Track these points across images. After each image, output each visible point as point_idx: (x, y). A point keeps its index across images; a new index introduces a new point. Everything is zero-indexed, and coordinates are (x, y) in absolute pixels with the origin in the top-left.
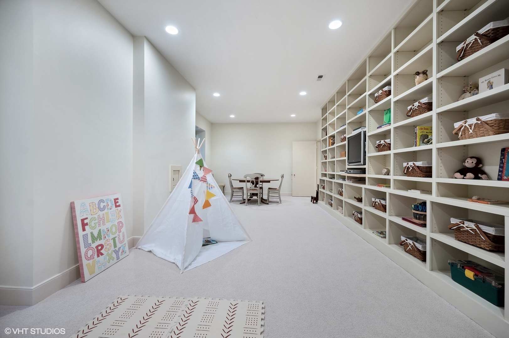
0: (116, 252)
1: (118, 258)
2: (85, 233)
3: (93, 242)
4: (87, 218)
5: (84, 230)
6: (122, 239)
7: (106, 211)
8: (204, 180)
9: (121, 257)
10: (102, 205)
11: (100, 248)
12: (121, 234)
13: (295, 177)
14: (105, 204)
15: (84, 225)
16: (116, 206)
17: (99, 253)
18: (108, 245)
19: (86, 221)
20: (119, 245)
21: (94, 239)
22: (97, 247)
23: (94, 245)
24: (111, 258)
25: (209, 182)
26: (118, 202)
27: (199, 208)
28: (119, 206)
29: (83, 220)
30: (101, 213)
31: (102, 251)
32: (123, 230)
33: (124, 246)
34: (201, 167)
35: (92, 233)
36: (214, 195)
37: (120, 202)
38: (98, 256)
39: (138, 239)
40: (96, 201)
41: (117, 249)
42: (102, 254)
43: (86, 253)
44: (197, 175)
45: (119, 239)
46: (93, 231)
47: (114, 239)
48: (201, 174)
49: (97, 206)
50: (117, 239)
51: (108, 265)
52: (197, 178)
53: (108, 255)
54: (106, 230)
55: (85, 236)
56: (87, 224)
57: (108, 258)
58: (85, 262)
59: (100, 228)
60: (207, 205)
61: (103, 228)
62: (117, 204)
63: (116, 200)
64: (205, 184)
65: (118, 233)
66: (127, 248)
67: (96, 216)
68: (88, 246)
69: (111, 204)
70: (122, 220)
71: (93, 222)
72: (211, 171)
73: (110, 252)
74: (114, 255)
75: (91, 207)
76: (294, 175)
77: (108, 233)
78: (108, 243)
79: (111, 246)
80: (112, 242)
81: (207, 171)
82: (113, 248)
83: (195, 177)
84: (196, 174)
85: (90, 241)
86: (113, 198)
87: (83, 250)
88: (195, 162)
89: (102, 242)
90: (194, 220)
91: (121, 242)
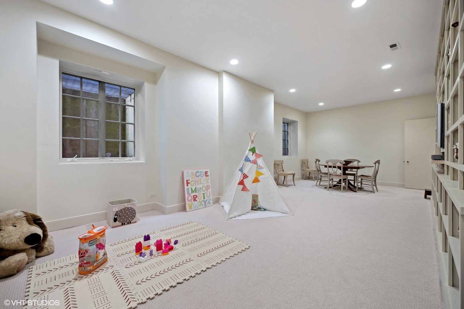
0: (205, 202)
1: (205, 205)
2: (188, 187)
3: (192, 193)
4: (189, 180)
5: (187, 186)
6: (208, 195)
7: (200, 178)
8: (255, 162)
9: (207, 205)
10: (198, 174)
11: (195, 197)
12: (208, 192)
13: (408, 164)
14: (199, 174)
15: (188, 183)
16: (206, 176)
17: (195, 200)
18: (200, 196)
19: (188, 182)
20: (206, 198)
21: (192, 192)
22: (194, 196)
23: (192, 195)
24: (201, 204)
25: (259, 164)
26: (207, 174)
27: (248, 182)
28: (208, 176)
29: (187, 181)
30: (197, 178)
31: (197, 199)
32: (210, 190)
33: (210, 199)
34: (253, 153)
35: (191, 188)
36: (262, 174)
37: (209, 174)
38: (194, 201)
39: (220, 198)
40: (195, 171)
41: (205, 200)
42: (196, 201)
43: (188, 198)
44: (249, 159)
45: (207, 195)
46: (192, 187)
47: (204, 194)
48: (252, 157)
49: (195, 174)
50: (205, 195)
51: (199, 208)
52: (248, 161)
53: (199, 201)
54: (199, 188)
55: (188, 189)
56: (189, 183)
57: (199, 203)
58: (187, 202)
59: (196, 186)
60: (256, 180)
61: (198, 187)
62: (207, 175)
63: (206, 173)
64: (255, 166)
65: (206, 191)
66: (211, 202)
67: (194, 180)
68: (188, 194)
69: (203, 174)
70: (210, 184)
71: (192, 182)
72: (262, 156)
73: (201, 200)
74: (203, 203)
75: (192, 175)
76: (408, 162)
77: (200, 190)
78: (200, 195)
79: (201, 198)
80: (202, 195)
81: (258, 156)
82: (202, 199)
83: (247, 160)
84: (247, 158)
85: (190, 192)
86: (204, 171)
87: (186, 196)
88: (248, 149)
89: (197, 194)
90: (243, 190)
91: (208, 197)
